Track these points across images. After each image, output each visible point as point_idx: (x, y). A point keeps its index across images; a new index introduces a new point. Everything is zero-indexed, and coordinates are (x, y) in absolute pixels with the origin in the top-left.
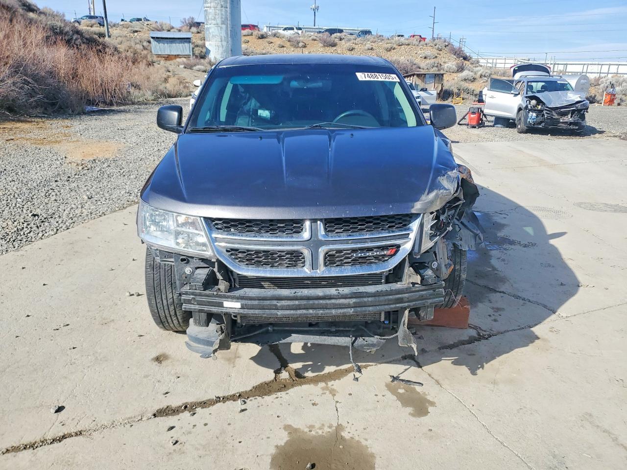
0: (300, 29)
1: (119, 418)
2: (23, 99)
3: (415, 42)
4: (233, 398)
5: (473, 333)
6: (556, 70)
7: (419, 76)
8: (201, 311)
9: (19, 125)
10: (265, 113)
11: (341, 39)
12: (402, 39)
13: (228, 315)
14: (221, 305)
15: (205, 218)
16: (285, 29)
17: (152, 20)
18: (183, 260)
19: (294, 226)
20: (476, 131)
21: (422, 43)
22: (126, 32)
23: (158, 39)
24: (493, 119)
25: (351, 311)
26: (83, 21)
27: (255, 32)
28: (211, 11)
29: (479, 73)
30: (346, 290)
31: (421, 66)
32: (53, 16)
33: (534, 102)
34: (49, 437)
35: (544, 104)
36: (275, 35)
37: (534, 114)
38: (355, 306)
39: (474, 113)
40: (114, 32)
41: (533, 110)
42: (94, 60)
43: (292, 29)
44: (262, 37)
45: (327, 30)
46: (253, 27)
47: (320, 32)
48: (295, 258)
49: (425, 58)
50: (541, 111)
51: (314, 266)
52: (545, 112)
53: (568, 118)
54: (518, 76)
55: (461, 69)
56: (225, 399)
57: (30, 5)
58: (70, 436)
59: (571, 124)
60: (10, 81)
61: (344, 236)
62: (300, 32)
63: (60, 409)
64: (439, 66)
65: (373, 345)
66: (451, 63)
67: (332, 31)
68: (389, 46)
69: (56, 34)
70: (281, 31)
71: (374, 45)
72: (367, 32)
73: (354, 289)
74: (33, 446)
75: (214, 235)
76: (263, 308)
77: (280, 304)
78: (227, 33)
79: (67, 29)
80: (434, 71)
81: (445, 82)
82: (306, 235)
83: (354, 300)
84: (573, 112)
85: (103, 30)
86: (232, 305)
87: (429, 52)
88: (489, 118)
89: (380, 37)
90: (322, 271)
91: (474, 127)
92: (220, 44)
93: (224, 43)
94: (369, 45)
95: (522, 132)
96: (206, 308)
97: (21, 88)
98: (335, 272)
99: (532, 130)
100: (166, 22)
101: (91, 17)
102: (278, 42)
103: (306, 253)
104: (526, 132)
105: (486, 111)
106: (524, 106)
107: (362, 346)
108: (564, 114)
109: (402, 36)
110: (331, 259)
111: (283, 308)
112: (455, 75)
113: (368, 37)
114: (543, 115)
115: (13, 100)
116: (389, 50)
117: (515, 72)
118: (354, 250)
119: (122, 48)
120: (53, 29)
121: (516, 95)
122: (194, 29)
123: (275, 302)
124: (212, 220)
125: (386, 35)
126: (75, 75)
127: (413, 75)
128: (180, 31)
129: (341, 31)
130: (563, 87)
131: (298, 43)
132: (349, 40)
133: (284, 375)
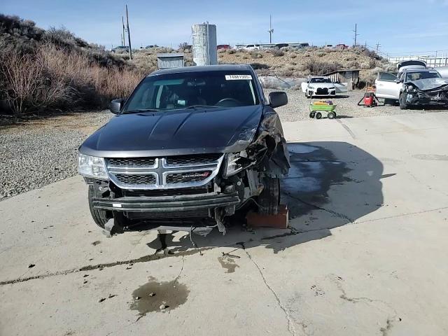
0: (258, 46)
1: (61, 271)
2: (70, 101)
3: (340, 49)
4: (127, 263)
5: (289, 231)
6: (430, 63)
7: (341, 73)
8: (103, 210)
9: (65, 117)
10: (182, 102)
11: (287, 51)
12: (331, 48)
13: (115, 211)
14: (111, 206)
15: (105, 158)
16: (248, 46)
17: (160, 46)
18: (97, 182)
19: (149, 161)
20: (371, 109)
21: (345, 49)
22: (143, 55)
23: (162, 58)
24: (384, 100)
25: (182, 208)
26: (116, 50)
27: (227, 50)
28: (197, 38)
29: (387, 68)
30: (179, 197)
31: (344, 66)
32: (96, 48)
33: (410, 87)
34: (22, 278)
35: (417, 88)
36: (241, 51)
37: (411, 96)
38: (184, 205)
39: (368, 97)
40: (135, 55)
41: (409, 93)
42: (118, 74)
43: (253, 46)
44: (232, 53)
45: (277, 45)
46: (226, 46)
47: (272, 47)
48: (150, 179)
49: (348, 60)
50: (416, 93)
51: (160, 183)
52: (418, 94)
53: (437, 97)
54: (401, 69)
55: (373, 66)
56: (122, 263)
57: (82, 42)
58: (33, 278)
59: (439, 101)
60: (62, 91)
61: (178, 166)
62: (258, 48)
63: (31, 266)
64: (357, 65)
65: (205, 231)
66: (365, 62)
67: (280, 46)
68: (321, 53)
69: (97, 59)
70: (245, 48)
71: (311, 54)
72: (306, 45)
73: (184, 196)
74: (12, 282)
75: (108, 167)
76: (132, 207)
77: (141, 204)
78: (207, 52)
79: (104, 56)
80: (352, 69)
81: (361, 77)
82: (156, 166)
83: (183, 202)
84: (440, 93)
85: (129, 54)
86: (117, 206)
87: (350, 55)
88: (380, 100)
89: (315, 48)
90: (164, 186)
91: (369, 107)
92: (202, 59)
93: (206, 59)
94: (306, 54)
95: (403, 108)
96: (105, 208)
97: (70, 94)
98: (172, 186)
99: (410, 106)
100: (169, 47)
101: (122, 47)
102: (243, 55)
103: (156, 175)
104: (407, 108)
105: (377, 95)
106: (404, 90)
107: (198, 232)
108: (435, 94)
109: (331, 46)
110: (170, 179)
111: (143, 207)
112: (369, 70)
113: (306, 48)
114: (418, 96)
115: (64, 103)
116: (321, 56)
117: (400, 66)
118: (184, 174)
119: (138, 65)
120: (95, 57)
121: (398, 83)
122: (187, 50)
123: (139, 204)
124: (109, 159)
125: (320, 46)
126: (104, 84)
127: (337, 72)
128: (178, 52)
129: (287, 45)
130: (434, 75)
131: (257, 55)
132: (293, 51)
133: (162, 252)
